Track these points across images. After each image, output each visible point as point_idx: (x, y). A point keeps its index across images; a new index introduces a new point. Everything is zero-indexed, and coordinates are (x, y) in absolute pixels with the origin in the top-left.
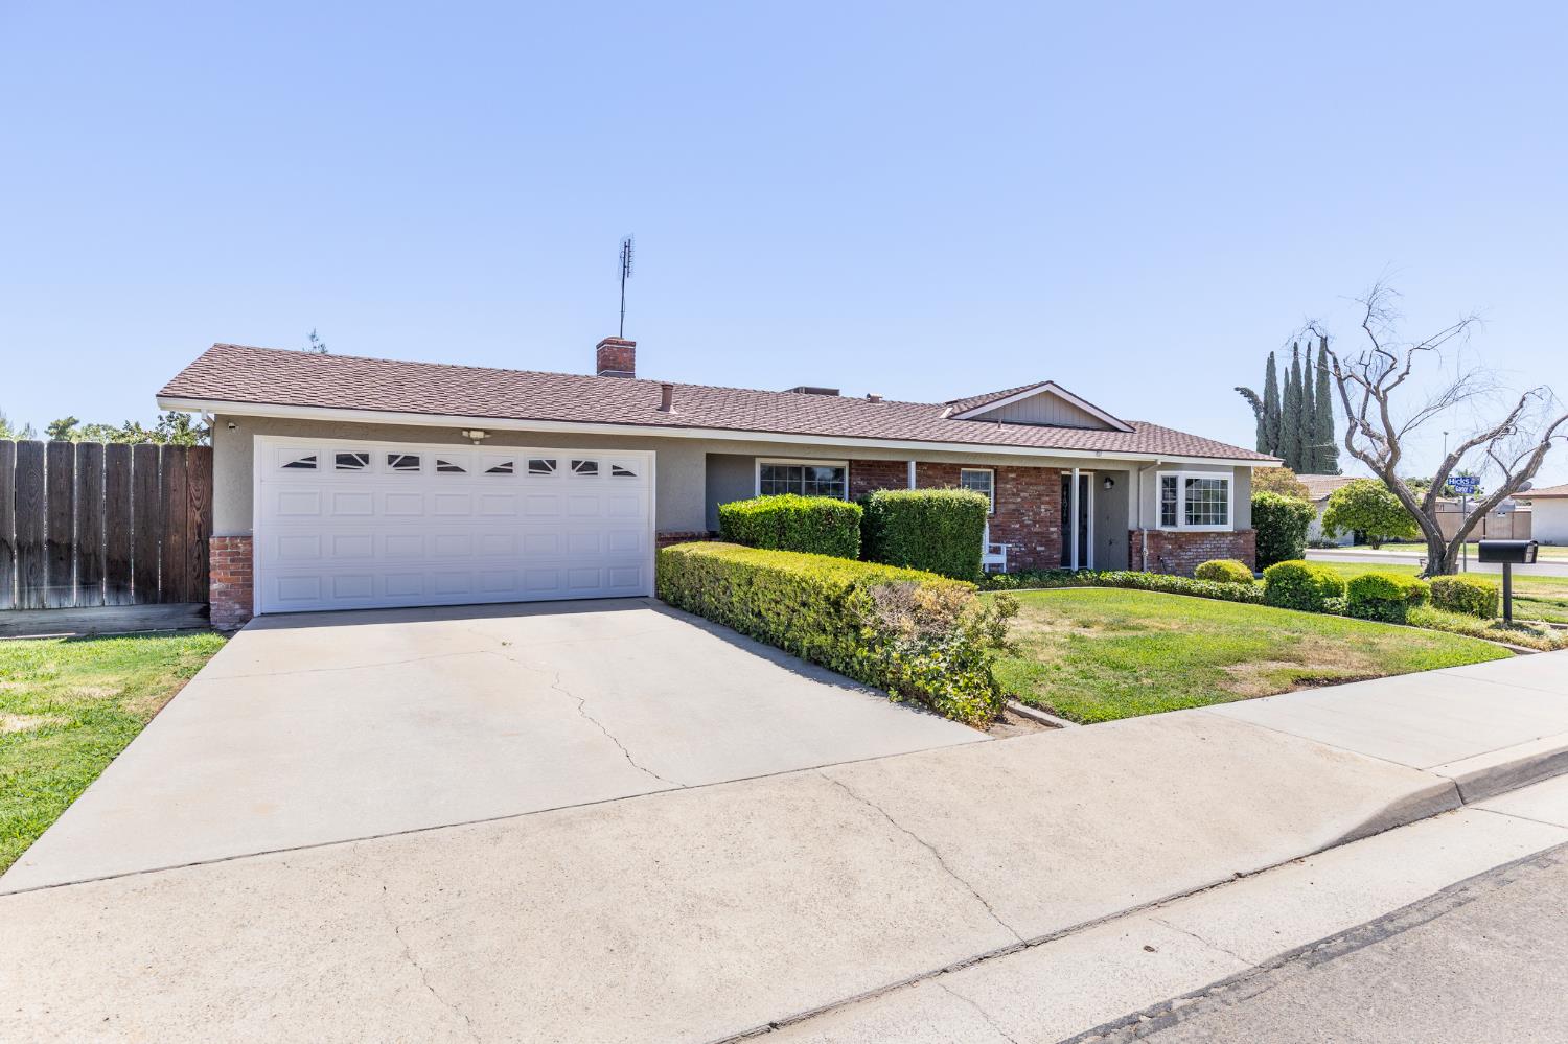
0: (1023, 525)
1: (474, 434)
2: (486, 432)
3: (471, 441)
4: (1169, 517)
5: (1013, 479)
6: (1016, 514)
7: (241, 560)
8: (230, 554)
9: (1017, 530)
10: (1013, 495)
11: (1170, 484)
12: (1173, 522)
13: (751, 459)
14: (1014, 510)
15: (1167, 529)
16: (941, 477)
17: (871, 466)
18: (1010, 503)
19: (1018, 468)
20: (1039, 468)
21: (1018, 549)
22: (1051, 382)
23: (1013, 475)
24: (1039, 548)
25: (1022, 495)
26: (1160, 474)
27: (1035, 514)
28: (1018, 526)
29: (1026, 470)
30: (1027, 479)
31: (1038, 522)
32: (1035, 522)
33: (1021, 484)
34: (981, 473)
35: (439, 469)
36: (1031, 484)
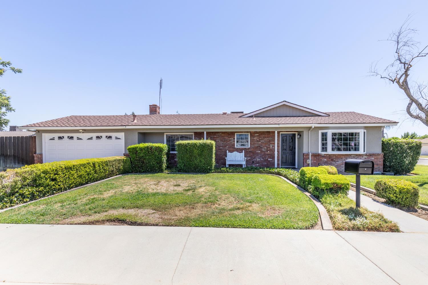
0: (262, 151)
1: (80, 131)
2: (83, 130)
3: (80, 132)
4: (324, 149)
5: (257, 136)
6: (259, 148)
7: (39, 159)
8: (38, 157)
9: (259, 153)
10: (258, 141)
11: (324, 136)
12: (326, 151)
13: (163, 133)
14: (257, 146)
15: (324, 153)
16: (227, 136)
17: (201, 134)
18: (256, 144)
19: (260, 132)
20: (269, 132)
21: (260, 160)
22: (285, 101)
23: (257, 135)
24: (269, 159)
25: (261, 141)
26: (320, 132)
27: (267, 148)
28: (259, 152)
29: (263, 133)
30: (264, 136)
31: (269, 150)
32: (267, 151)
33: (261, 137)
34: (244, 134)
35: (78, 139)
36: (266, 137)
